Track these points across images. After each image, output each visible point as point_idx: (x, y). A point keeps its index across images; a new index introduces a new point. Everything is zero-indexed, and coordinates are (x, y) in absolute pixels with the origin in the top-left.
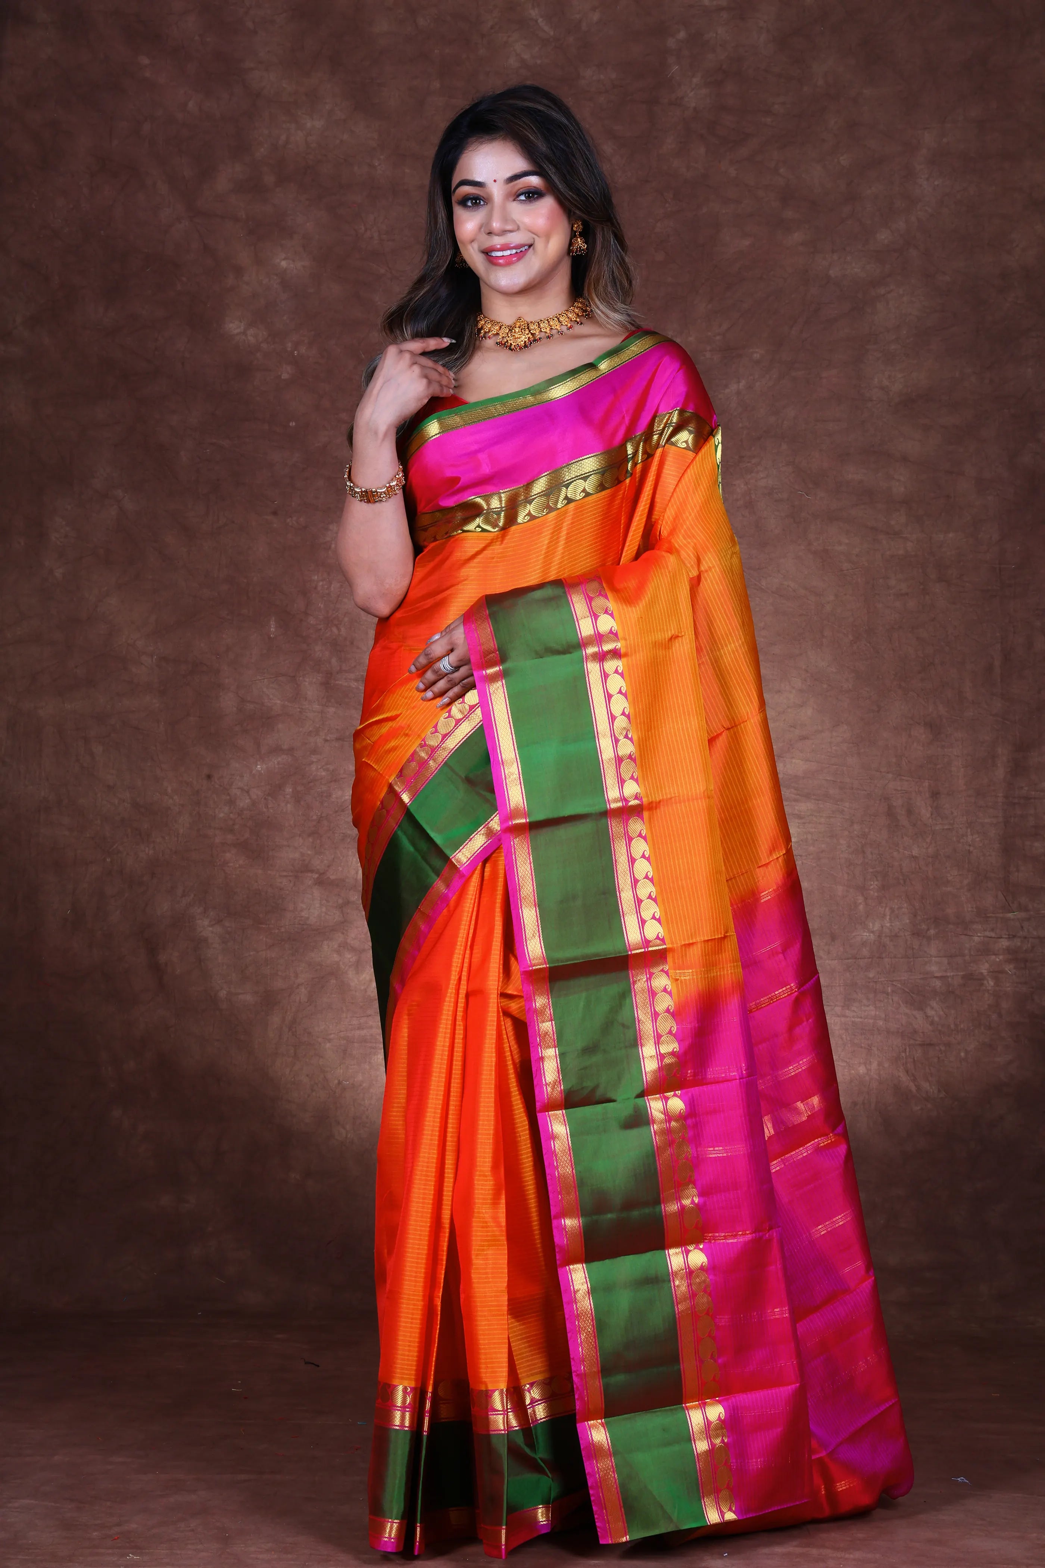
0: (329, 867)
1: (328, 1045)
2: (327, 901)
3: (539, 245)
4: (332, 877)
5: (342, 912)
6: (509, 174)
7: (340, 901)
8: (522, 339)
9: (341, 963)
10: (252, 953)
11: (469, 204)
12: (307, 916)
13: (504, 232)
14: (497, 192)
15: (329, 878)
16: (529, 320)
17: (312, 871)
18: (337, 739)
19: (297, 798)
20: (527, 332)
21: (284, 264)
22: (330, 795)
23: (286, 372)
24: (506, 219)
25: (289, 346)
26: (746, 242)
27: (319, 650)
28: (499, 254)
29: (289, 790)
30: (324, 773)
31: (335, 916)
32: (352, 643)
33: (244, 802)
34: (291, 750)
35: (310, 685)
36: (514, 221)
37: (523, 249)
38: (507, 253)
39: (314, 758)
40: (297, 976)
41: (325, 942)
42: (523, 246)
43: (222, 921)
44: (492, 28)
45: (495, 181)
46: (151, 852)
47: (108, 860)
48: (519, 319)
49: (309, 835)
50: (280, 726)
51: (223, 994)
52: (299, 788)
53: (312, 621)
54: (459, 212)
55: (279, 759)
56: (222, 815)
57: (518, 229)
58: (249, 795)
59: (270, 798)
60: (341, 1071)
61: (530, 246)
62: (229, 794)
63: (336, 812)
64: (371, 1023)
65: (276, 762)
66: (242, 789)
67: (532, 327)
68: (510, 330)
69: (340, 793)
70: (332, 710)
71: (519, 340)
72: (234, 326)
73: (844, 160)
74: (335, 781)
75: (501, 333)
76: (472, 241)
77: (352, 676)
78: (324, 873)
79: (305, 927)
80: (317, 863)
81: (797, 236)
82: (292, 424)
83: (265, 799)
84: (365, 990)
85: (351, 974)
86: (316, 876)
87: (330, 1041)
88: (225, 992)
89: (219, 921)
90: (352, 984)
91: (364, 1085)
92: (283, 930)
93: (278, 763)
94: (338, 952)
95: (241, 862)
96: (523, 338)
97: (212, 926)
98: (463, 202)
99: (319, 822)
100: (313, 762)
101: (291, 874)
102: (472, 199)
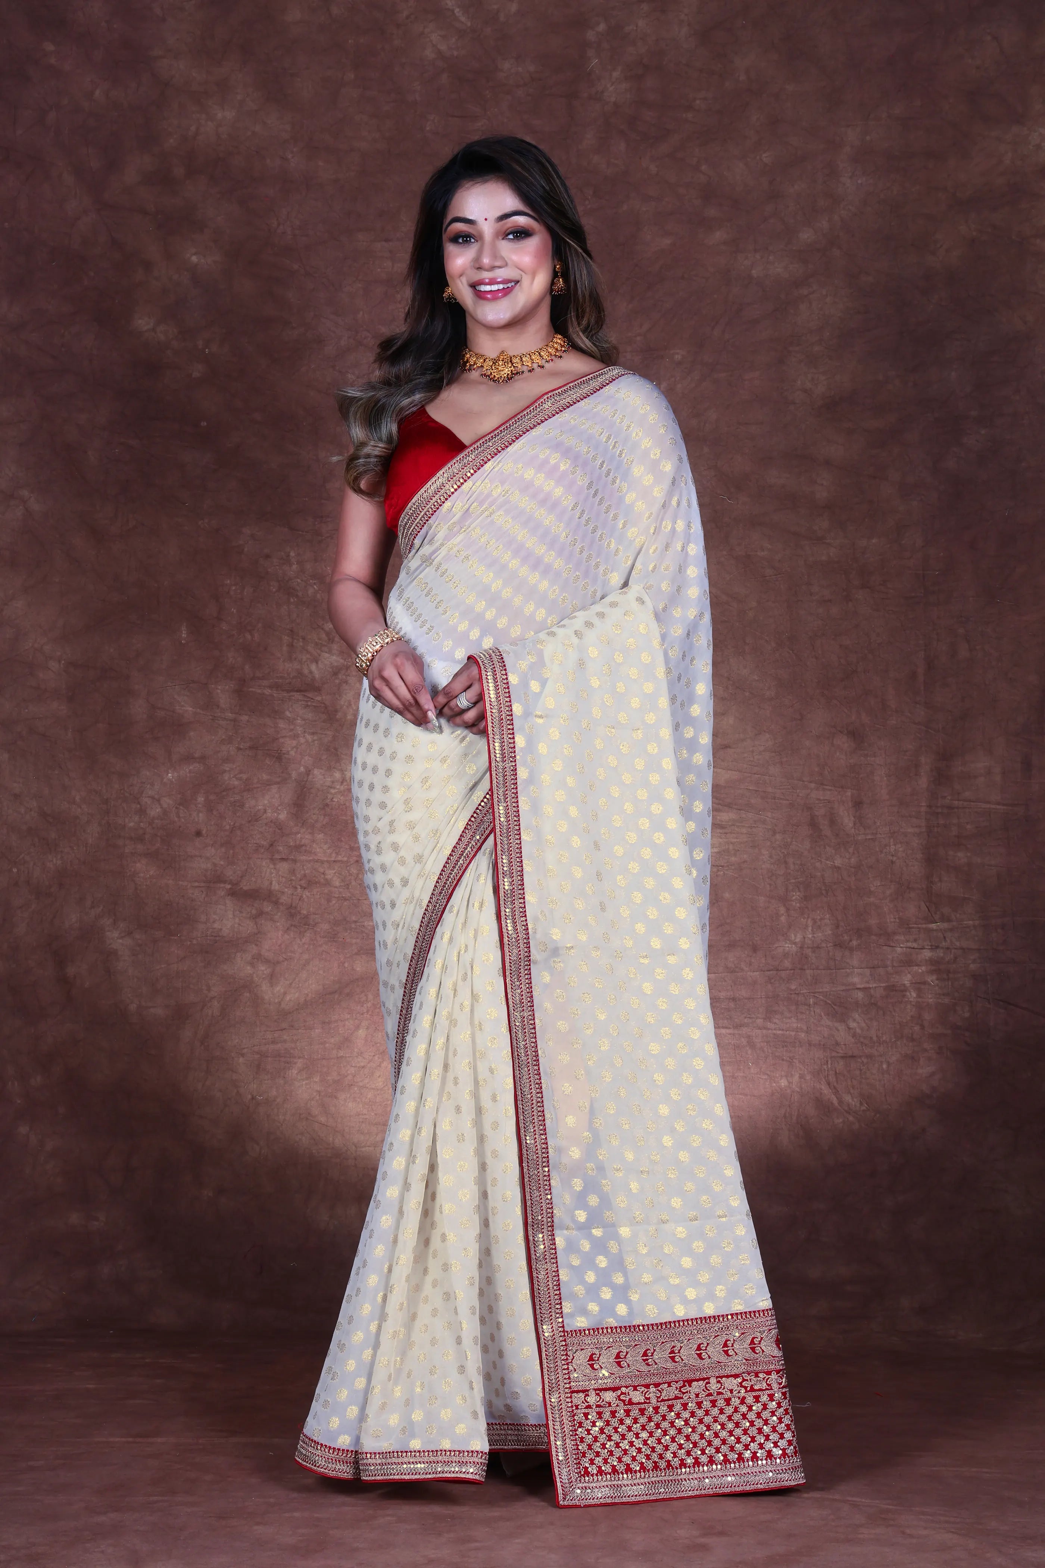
0: (242, 877)
1: (241, 1060)
2: (241, 912)
3: (526, 281)
4: (245, 888)
5: (256, 923)
6: (499, 214)
7: (254, 912)
8: (505, 372)
9: (255, 976)
10: (163, 966)
11: (461, 241)
12: (220, 927)
13: (492, 268)
14: (487, 229)
15: (242, 888)
16: (511, 354)
17: (225, 882)
18: (251, 748)
19: (210, 808)
20: (510, 365)
21: (194, 259)
22: (242, 806)
23: (197, 370)
24: (495, 255)
25: (200, 344)
26: (667, 242)
27: (232, 657)
28: (488, 288)
29: (201, 799)
30: (236, 783)
31: (248, 927)
32: (266, 649)
33: (155, 811)
34: (203, 759)
35: (223, 692)
36: (503, 258)
37: (510, 285)
38: (495, 287)
39: (227, 767)
40: (209, 990)
41: (239, 954)
42: (510, 281)
43: (132, 933)
44: (408, 17)
45: (486, 219)
46: (59, 862)
47: (15, 870)
48: (503, 352)
49: (222, 845)
50: (192, 734)
51: (133, 1007)
52: (212, 797)
53: (224, 626)
54: (451, 249)
55: (191, 768)
56: (132, 824)
57: (506, 265)
58: (160, 804)
59: (181, 808)
60: (255, 1086)
61: (517, 282)
62: (139, 803)
63: (249, 822)
64: (285, 1037)
65: (188, 770)
66: (153, 798)
67: (514, 360)
68: (494, 363)
69: (253, 803)
70: (245, 718)
71: (502, 373)
72: (143, 323)
73: (766, 157)
74: (249, 790)
75: (485, 365)
76: (461, 276)
77: (265, 683)
78: (236, 884)
79: (217, 938)
80: (229, 873)
81: (719, 235)
82: (204, 424)
83: (176, 808)
84: (280, 1003)
85: (265, 986)
86: (229, 886)
87: (243, 1055)
88: (135, 1006)
89: (130, 933)
90: (266, 997)
91: (278, 1100)
92: (195, 942)
93: (190, 772)
94: (252, 964)
95: (151, 873)
96: (507, 371)
97: (122, 938)
98: (455, 239)
99: (231, 832)
100: (225, 771)
101: (202, 884)
102: (463, 237)
